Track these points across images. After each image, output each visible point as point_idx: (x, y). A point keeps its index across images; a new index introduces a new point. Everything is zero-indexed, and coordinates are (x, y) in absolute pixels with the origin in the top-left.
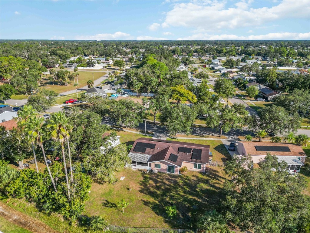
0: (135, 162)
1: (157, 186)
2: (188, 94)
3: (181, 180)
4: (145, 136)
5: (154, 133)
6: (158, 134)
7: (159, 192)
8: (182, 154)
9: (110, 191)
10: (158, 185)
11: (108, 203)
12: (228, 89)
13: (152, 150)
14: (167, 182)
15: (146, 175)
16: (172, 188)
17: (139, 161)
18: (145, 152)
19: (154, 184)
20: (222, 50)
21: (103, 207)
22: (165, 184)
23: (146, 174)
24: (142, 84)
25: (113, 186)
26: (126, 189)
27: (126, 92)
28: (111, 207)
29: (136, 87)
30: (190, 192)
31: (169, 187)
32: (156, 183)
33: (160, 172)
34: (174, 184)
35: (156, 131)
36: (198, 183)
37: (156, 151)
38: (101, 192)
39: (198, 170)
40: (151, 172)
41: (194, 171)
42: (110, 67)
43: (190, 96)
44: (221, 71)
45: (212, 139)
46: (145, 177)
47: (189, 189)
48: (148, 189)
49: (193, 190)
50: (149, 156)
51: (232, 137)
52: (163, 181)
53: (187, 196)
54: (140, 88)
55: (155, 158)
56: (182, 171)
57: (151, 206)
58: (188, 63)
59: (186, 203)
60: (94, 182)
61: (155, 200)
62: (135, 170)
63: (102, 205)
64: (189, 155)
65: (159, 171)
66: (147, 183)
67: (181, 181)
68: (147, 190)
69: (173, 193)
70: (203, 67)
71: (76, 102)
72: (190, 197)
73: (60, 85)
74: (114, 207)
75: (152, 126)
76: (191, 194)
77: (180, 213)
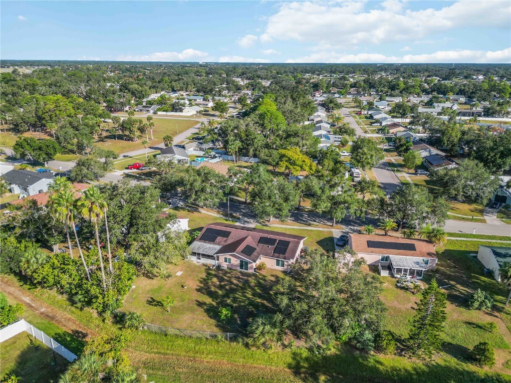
0: (199, 254)
1: (220, 285)
2: (304, 161)
3: (254, 279)
4: (227, 220)
5: (240, 217)
6: (246, 219)
7: (220, 292)
8: (263, 246)
9: (160, 288)
10: (223, 283)
11: (154, 300)
12: (365, 157)
13: (225, 239)
14: (235, 281)
15: (211, 272)
16: (240, 288)
17: (204, 253)
18: (215, 242)
19: (218, 283)
20: (398, 85)
21: (146, 305)
22: (232, 283)
23: (211, 270)
24: (240, 144)
25: (165, 282)
26: (180, 287)
27: (217, 155)
28: (156, 305)
29: (231, 148)
30: (260, 294)
31: (235, 287)
32: (220, 282)
33: (230, 269)
34: (243, 285)
35: (245, 215)
36: (274, 285)
37: (230, 240)
38: (148, 288)
39: (280, 268)
40: (219, 267)
41: (275, 270)
42: (208, 111)
43: (306, 165)
44: (381, 123)
45: (321, 229)
46: (209, 274)
47: (261, 291)
48: (209, 288)
49: (265, 293)
50: (218, 247)
51: (351, 228)
52: (230, 280)
53: (255, 299)
54: (237, 150)
55: (226, 249)
56: (259, 268)
57: (205, 307)
58: (332, 107)
59: (251, 307)
60: (142, 276)
61: (213, 301)
62: (198, 264)
63: (145, 302)
64: (271, 248)
65: (229, 266)
66: (210, 281)
67: (253, 281)
68: (206, 290)
69: (238, 295)
70: (357, 114)
71: (143, 168)
72: (259, 300)
73: (126, 140)
74: (160, 305)
75: (243, 206)
76: (260, 296)
77: (239, 318)
